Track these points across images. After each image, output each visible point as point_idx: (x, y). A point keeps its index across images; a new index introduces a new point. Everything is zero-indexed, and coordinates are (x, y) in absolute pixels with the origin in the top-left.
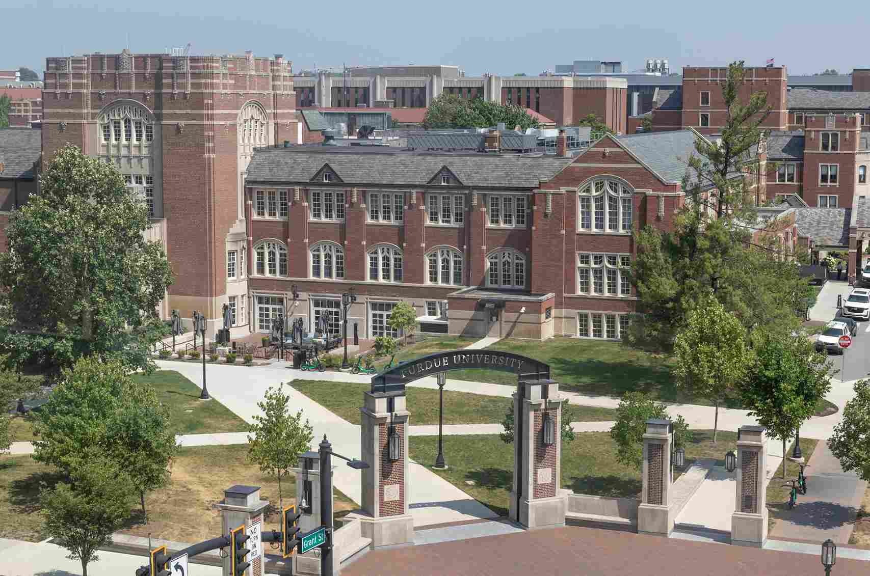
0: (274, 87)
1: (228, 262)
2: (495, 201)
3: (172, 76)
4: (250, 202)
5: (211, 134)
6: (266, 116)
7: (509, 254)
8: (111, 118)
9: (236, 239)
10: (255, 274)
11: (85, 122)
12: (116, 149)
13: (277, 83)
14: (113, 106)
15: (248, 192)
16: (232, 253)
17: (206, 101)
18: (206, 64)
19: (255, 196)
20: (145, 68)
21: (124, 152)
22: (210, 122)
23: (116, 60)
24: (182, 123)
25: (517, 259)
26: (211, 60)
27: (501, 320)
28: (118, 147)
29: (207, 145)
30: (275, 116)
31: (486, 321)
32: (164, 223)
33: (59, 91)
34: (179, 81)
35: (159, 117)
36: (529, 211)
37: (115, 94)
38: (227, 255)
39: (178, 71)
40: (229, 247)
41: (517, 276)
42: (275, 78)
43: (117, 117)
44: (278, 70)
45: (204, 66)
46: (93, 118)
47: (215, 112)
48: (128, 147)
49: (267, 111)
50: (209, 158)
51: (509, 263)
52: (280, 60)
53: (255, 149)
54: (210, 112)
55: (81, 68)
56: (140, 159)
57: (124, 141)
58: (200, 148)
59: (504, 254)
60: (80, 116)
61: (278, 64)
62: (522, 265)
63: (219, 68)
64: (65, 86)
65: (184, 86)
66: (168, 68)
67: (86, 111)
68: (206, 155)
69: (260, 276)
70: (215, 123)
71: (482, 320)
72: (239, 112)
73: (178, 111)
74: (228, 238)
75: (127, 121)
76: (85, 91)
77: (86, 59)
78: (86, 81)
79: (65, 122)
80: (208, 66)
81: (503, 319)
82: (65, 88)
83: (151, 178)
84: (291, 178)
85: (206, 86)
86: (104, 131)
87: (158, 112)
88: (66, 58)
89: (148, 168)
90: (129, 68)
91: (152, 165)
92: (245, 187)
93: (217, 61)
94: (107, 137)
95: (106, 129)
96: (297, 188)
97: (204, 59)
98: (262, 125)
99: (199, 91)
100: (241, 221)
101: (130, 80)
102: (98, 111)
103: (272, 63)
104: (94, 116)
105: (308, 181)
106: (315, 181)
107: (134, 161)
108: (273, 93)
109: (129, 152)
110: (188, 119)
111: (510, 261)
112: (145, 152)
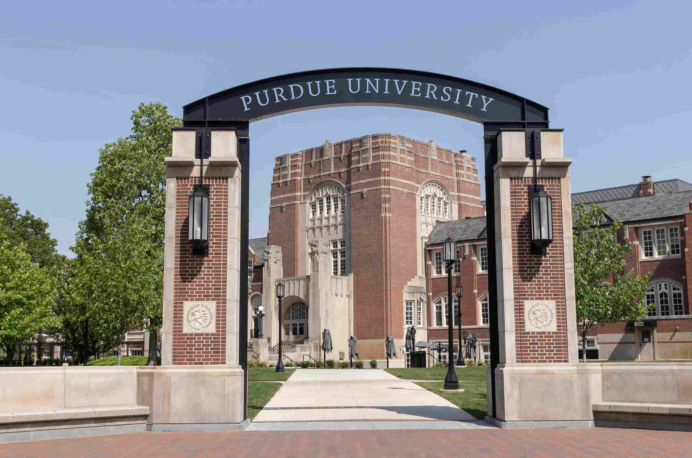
0: (458, 175)
1: (405, 311)
2: (648, 235)
3: (358, 153)
4: (429, 263)
5: (387, 196)
6: (449, 196)
7: (666, 285)
8: (317, 197)
9: (414, 290)
10: (435, 326)
11: (299, 202)
12: (319, 221)
13: (460, 171)
14: (318, 186)
15: (428, 253)
16: (409, 303)
17: (383, 169)
18: (384, 140)
19: (434, 257)
20: (341, 153)
21: (325, 222)
22: (386, 187)
23: (321, 151)
24: (365, 190)
25: (675, 289)
26: (389, 136)
27: (653, 342)
28: (321, 219)
29: (383, 205)
30: (459, 198)
31: (638, 344)
32: (351, 276)
33: (281, 181)
34: (363, 156)
35: (349, 189)
36: (683, 238)
37: (320, 177)
38: (405, 304)
39: (362, 149)
40: (406, 297)
41: (676, 307)
42: (458, 167)
43: (321, 196)
44: (461, 162)
45: (382, 141)
46: (304, 199)
47: (391, 178)
48: (328, 218)
49: (451, 193)
50: (385, 217)
51: (666, 295)
52: (464, 154)
53: (437, 222)
54: (386, 178)
55: (297, 161)
56: (336, 226)
57: (325, 214)
58: (378, 208)
59: (660, 285)
60: (295, 198)
61: (462, 157)
62: (680, 295)
63: (396, 143)
64: (285, 176)
65: (366, 160)
66: (356, 147)
67: (299, 194)
68: (383, 215)
69: (439, 327)
70: (391, 187)
71: (634, 343)
72: (420, 186)
73: (362, 182)
74: (406, 289)
75: (328, 198)
76: (299, 178)
77: (301, 153)
78: (300, 171)
79: (284, 204)
80: (386, 141)
81: (656, 340)
82: (285, 178)
83: (344, 242)
84: (463, 238)
85: (384, 157)
86: (313, 209)
87: (348, 185)
88: (287, 155)
89: (341, 233)
90: (330, 154)
91: (344, 231)
92: (425, 250)
93: (395, 138)
94: (314, 213)
95: (314, 206)
96: (467, 244)
97: (382, 136)
98: (446, 204)
99: (378, 161)
100: (420, 277)
101: (329, 164)
102: (307, 193)
103: (456, 155)
104: (305, 197)
105: (476, 238)
106: (482, 237)
107: (332, 229)
108: (456, 179)
109: (329, 222)
110: (370, 187)
111: (667, 292)
112: (339, 219)
